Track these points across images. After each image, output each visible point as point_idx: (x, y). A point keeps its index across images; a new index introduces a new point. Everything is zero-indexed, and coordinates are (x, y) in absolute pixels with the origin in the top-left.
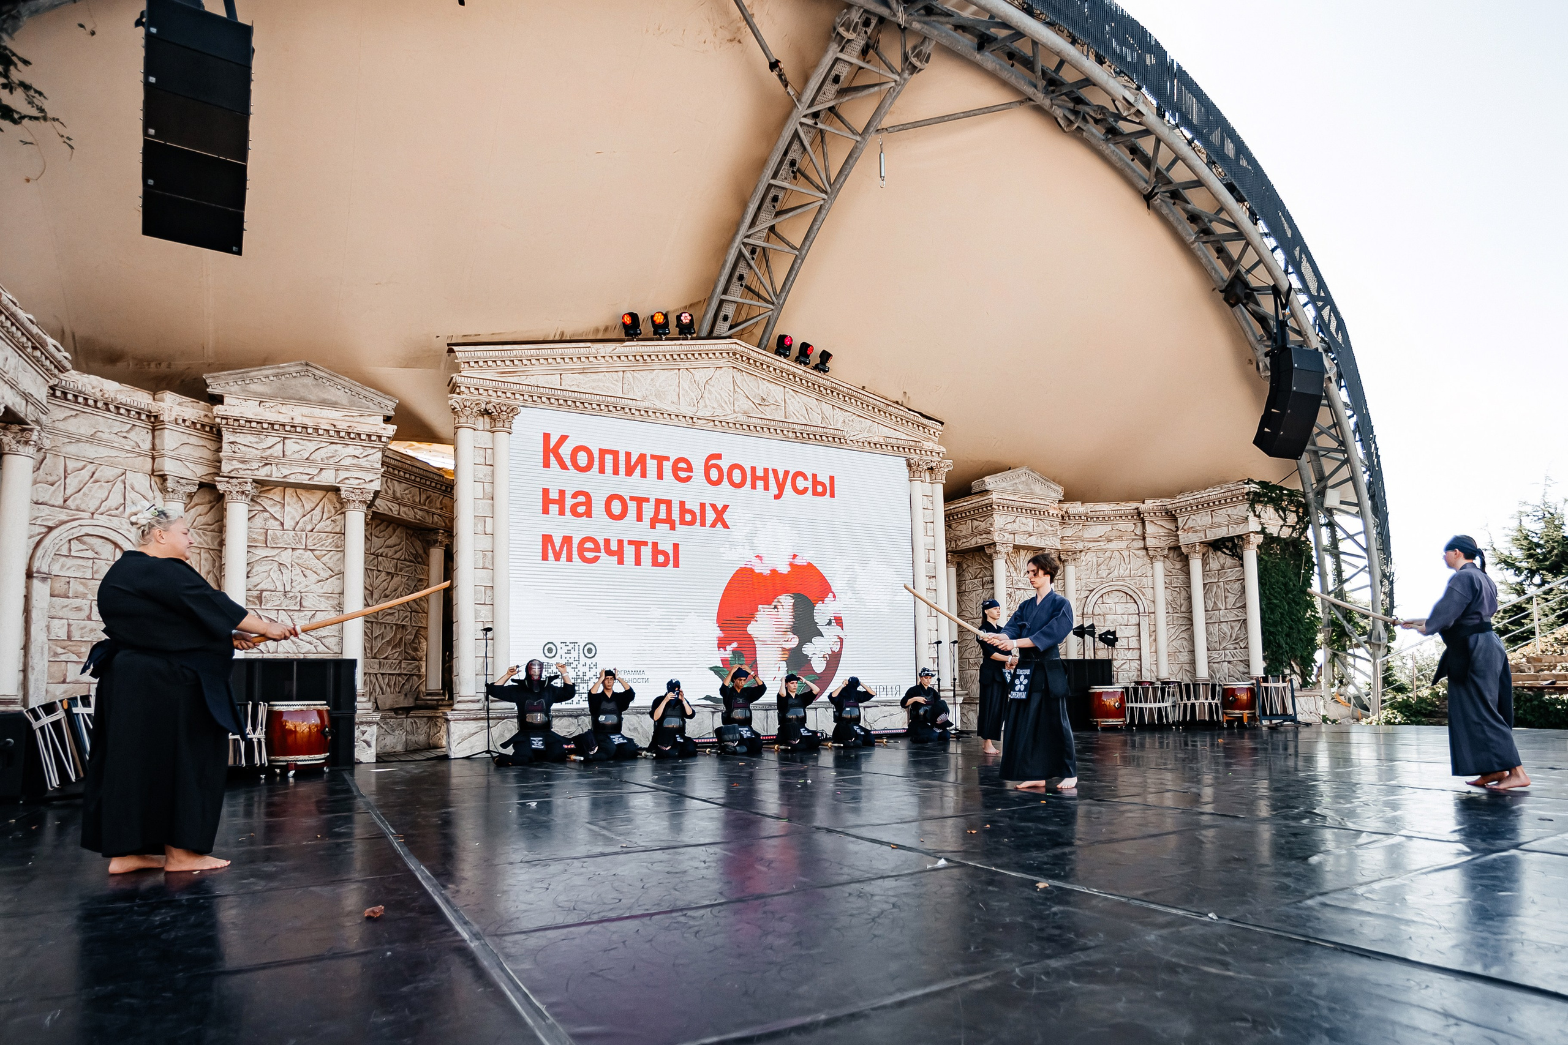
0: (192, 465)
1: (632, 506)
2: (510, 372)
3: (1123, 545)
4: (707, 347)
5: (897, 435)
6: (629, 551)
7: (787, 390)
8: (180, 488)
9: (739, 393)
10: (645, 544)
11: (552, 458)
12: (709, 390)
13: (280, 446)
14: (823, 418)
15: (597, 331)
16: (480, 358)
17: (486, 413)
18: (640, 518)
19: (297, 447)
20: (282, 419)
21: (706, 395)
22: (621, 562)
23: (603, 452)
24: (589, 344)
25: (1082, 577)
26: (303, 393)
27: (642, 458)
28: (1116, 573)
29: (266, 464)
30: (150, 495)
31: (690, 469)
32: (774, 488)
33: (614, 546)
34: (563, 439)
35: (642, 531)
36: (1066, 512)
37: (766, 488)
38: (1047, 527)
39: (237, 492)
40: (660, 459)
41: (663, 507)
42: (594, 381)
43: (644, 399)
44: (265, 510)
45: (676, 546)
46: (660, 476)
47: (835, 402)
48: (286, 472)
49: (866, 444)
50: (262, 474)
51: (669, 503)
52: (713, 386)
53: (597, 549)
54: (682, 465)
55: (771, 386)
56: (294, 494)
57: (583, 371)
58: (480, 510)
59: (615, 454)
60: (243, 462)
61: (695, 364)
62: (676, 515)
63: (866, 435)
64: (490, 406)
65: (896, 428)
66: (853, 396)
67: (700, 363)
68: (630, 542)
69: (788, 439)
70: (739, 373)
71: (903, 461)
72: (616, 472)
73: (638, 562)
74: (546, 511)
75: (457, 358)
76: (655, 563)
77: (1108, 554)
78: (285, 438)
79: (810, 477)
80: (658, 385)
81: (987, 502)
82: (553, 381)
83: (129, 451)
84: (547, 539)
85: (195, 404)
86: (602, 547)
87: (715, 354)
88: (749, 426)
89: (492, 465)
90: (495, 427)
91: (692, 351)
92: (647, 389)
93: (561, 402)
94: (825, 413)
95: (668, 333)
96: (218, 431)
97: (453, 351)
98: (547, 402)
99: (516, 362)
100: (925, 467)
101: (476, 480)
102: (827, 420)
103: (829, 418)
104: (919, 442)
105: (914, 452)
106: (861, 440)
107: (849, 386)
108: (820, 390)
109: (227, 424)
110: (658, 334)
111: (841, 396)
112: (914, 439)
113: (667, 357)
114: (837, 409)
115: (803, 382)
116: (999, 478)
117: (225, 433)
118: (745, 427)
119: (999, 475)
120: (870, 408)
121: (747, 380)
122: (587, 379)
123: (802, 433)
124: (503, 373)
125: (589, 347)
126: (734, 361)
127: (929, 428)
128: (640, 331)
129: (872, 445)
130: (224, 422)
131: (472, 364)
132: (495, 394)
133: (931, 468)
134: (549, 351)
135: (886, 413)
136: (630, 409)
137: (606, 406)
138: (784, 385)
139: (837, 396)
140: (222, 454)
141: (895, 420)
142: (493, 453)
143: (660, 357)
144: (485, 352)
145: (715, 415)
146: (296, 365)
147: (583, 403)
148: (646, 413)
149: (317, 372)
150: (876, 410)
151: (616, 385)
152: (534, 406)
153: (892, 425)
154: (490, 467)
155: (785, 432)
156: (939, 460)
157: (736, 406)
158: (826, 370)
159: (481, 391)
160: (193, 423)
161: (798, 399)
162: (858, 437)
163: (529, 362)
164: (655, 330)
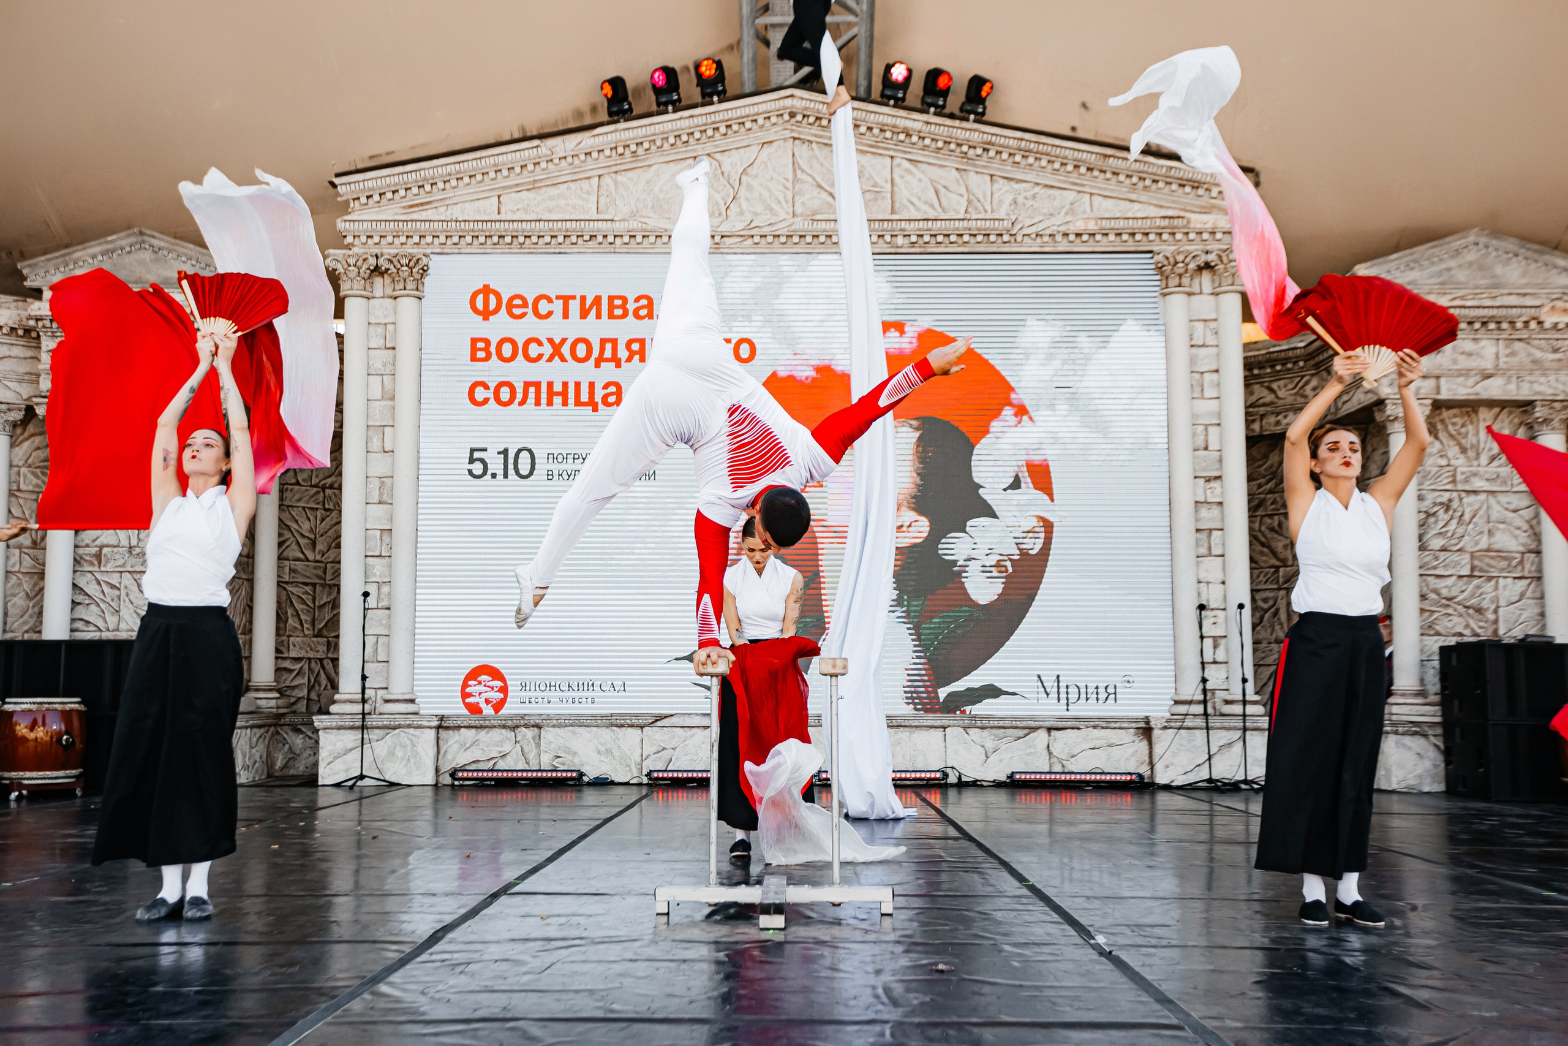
0: (15, 384)
2: (422, 204)
4: (739, 113)
5: (1136, 210)
7: (896, 161)
9: (803, 182)
12: (749, 184)
14: (969, 202)
15: (579, 114)
16: (373, 189)
17: (377, 271)
21: (743, 193)
24: (536, 142)
38: (1538, 354)
42: (551, 198)
43: (633, 215)
47: (995, 167)
49: (1059, 238)
52: (756, 176)
55: (867, 160)
57: (533, 187)
58: (377, 417)
61: (723, 143)
63: (1058, 220)
64: (384, 264)
65: (1133, 196)
66: (1030, 151)
67: (732, 141)
70: (805, 146)
71: (1148, 260)
75: (338, 195)
80: (657, 189)
82: (487, 208)
85: (20, 304)
87: (756, 121)
88: (817, 236)
89: (394, 348)
90: (394, 290)
91: (714, 123)
92: (638, 200)
93: (495, 239)
94: (975, 191)
95: (679, 100)
96: (38, 337)
97: (334, 185)
98: (475, 242)
99: (428, 188)
100: (1192, 266)
101: (371, 371)
102: (979, 205)
103: (982, 200)
104: (1178, 217)
105: (1171, 238)
106: (1048, 232)
107: (1019, 134)
108: (961, 152)
109: (44, 327)
110: (659, 104)
111: (1005, 156)
112: (1170, 213)
113: (672, 140)
114: (1002, 181)
115: (927, 141)
116: (1397, 262)
117: (43, 339)
118: (809, 239)
119: (1395, 256)
120: (1070, 168)
121: (819, 155)
122: (540, 198)
123: (922, 236)
124: (412, 206)
125: (537, 147)
126: (794, 128)
127: (1206, 186)
128: (630, 104)
129: (1072, 237)
130: (40, 324)
131: (363, 200)
132: (397, 241)
133: (1208, 266)
134: (474, 162)
135: (1105, 172)
136: (605, 236)
137: (565, 237)
138: (891, 153)
139: (998, 156)
140: (41, 367)
141: (1128, 181)
142: (395, 330)
143: (659, 143)
144: (379, 181)
145: (752, 226)
146: (129, 236)
147: (529, 237)
148: (632, 240)
149: (155, 242)
150: (1083, 170)
151: (586, 200)
152: (456, 251)
153: (1123, 192)
154: (390, 352)
155: (888, 238)
156: (1225, 247)
157: (797, 204)
158: (983, 114)
159: (376, 239)
160: (12, 329)
161: (919, 175)
162: (1041, 226)
163: (447, 184)
164: (657, 99)
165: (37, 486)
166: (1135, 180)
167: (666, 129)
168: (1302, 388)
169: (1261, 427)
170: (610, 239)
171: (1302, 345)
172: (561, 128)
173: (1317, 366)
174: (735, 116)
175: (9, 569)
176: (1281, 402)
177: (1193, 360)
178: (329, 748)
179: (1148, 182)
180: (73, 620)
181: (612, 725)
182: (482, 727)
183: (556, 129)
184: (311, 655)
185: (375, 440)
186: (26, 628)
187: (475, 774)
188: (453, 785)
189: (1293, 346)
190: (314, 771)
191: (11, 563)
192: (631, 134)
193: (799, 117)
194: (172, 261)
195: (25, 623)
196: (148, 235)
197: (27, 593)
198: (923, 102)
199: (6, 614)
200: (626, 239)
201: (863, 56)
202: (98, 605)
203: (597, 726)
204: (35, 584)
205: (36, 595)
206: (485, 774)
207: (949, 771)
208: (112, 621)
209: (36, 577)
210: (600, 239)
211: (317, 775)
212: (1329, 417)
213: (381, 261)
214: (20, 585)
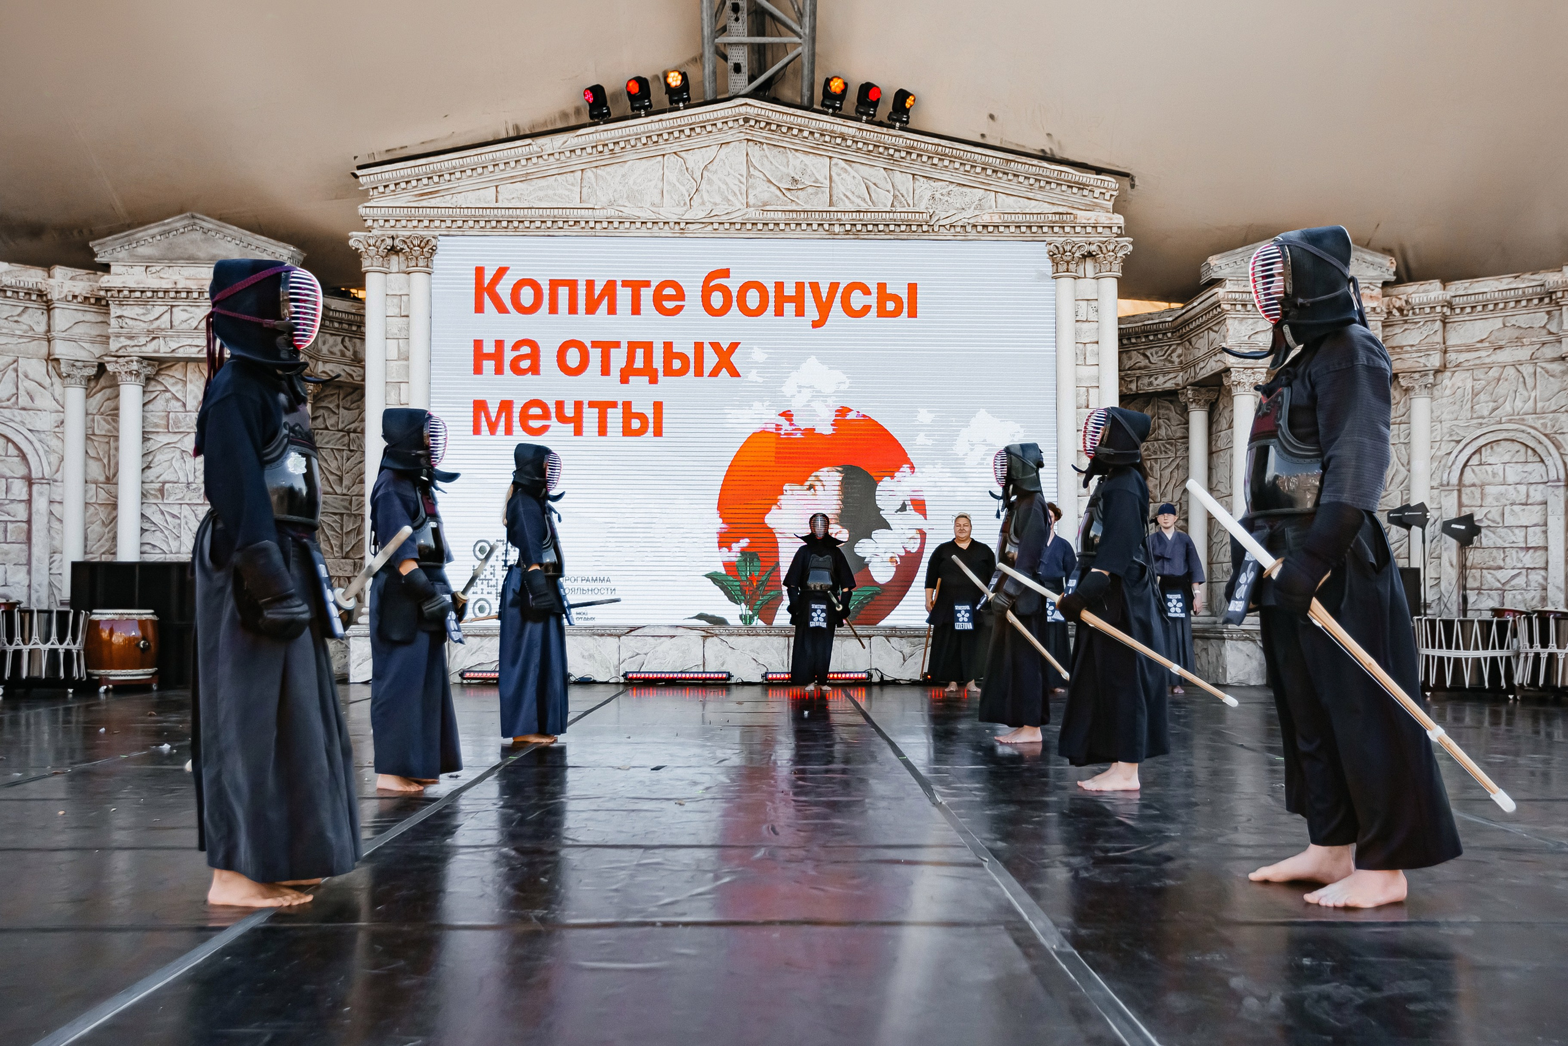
0: (89, 345)
1: (595, 355)
2: (431, 193)
3: (1524, 354)
4: (701, 118)
5: (1033, 207)
6: (590, 417)
7: (834, 161)
8: (75, 372)
9: (756, 177)
10: (614, 405)
11: (487, 300)
12: (709, 179)
13: (167, 316)
14: (895, 196)
15: (565, 115)
16: (389, 180)
17: (393, 250)
18: (605, 371)
19: (185, 316)
20: (166, 285)
21: (704, 187)
22: (578, 432)
23: (554, 284)
24: (528, 141)
25: (1444, 417)
26: (192, 250)
27: (611, 286)
28: (1508, 407)
29: (154, 338)
30: (47, 382)
31: (680, 295)
32: (812, 311)
33: (569, 411)
34: (502, 271)
35: (610, 389)
36: (1407, 302)
37: (800, 312)
39: (126, 372)
40: (636, 287)
41: (640, 353)
42: (541, 189)
43: (611, 204)
44: (167, 390)
45: (658, 406)
46: (636, 310)
47: (917, 168)
48: (174, 345)
49: (969, 229)
50: (149, 350)
51: (648, 347)
52: (716, 172)
53: (546, 415)
54: (669, 291)
55: (809, 160)
56: (197, 370)
57: (526, 178)
58: (394, 375)
59: (572, 285)
60: (131, 338)
61: (688, 143)
62: (658, 363)
63: (969, 213)
64: (399, 244)
65: (1030, 195)
66: (946, 155)
67: (695, 142)
68: (592, 404)
69: (833, 236)
70: (757, 147)
71: (1042, 249)
72: (573, 310)
73: (602, 431)
74: (478, 370)
75: (360, 185)
76: (627, 431)
77: (1494, 373)
78: (172, 306)
79: (874, 290)
80: (631, 182)
81: (1213, 299)
82: (487, 197)
83: (21, 336)
84: (480, 406)
85: (92, 276)
86: (553, 415)
87: (715, 124)
88: (767, 224)
89: (407, 316)
90: (408, 267)
91: (680, 126)
92: (615, 191)
93: (494, 224)
94: (899, 188)
95: (650, 106)
96: (108, 305)
97: (356, 176)
98: (477, 226)
99: (436, 179)
100: (1077, 255)
101: (388, 336)
102: (903, 199)
103: (906, 196)
104: (1067, 214)
105: (1061, 231)
106: (960, 223)
107: (936, 141)
108: (889, 155)
109: (112, 296)
110: (633, 109)
111: (925, 159)
112: (1061, 210)
113: (644, 140)
114: (922, 179)
115: (860, 145)
116: (1242, 255)
117: (112, 306)
118: (760, 226)
119: (1240, 250)
120: (978, 170)
121: (769, 155)
122: (531, 188)
123: (855, 225)
124: (422, 195)
125: (530, 144)
126: (748, 131)
127: (1089, 188)
128: (608, 109)
129: (980, 228)
130: (109, 294)
131: (381, 189)
132: (410, 225)
133: (1090, 255)
134: (476, 157)
135: (1007, 174)
136: (587, 222)
137: (553, 222)
138: (830, 154)
139: (919, 159)
140: (110, 331)
141: (1026, 182)
142: (409, 300)
143: (633, 143)
144: (394, 173)
145: (711, 215)
146: (182, 219)
147: (523, 222)
148: (610, 225)
149: (204, 224)
150: (989, 172)
151: (571, 191)
152: (460, 233)
153: (1022, 191)
154: (404, 319)
155: (826, 227)
156: (1105, 239)
157: (750, 197)
158: (907, 122)
159: (392, 223)
160: (86, 298)
161: (853, 173)
162: (954, 219)
163: (452, 176)
164: (632, 105)
165: (109, 431)
166: (1032, 181)
167: (639, 131)
168: (1169, 355)
169: (1137, 387)
170: (592, 224)
171: (1170, 319)
172: (550, 128)
173: (1181, 337)
174: (698, 120)
175: (88, 501)
176: (1153, 366)
177: (1077, 333)
178: (359, 652)
179: (1043, 184)
180: (142, 544)
181: (594, 634)
182: (485, 636)
183: (545, 129)
184: (340, 574)
185: (392, 394)
186: (103, 550)
187: (480, 674)
188: (462, 684)
189: (1163, 320)
190: (344, 671)
191: (89, 496)
192: (609, 135)
193: (752, 123)
194: (219, 241)
195: (102, 546)
196: (199, 219)
197: (103, 522)
198: (857, 111)
199: (86, 539)
200: (605, 225)
201: (806, 72)
202: (162, 532)
203: (582, 635)
204: (109, 514)
205: (111, 522)
206: (489, 675)
207: (873, 672)
208: (174, 545)
209: (110, 507)
210: (583, 224)
211: (348, 675)
212: (1190, 380)
213: (397, 242)
214: (97, 514)
